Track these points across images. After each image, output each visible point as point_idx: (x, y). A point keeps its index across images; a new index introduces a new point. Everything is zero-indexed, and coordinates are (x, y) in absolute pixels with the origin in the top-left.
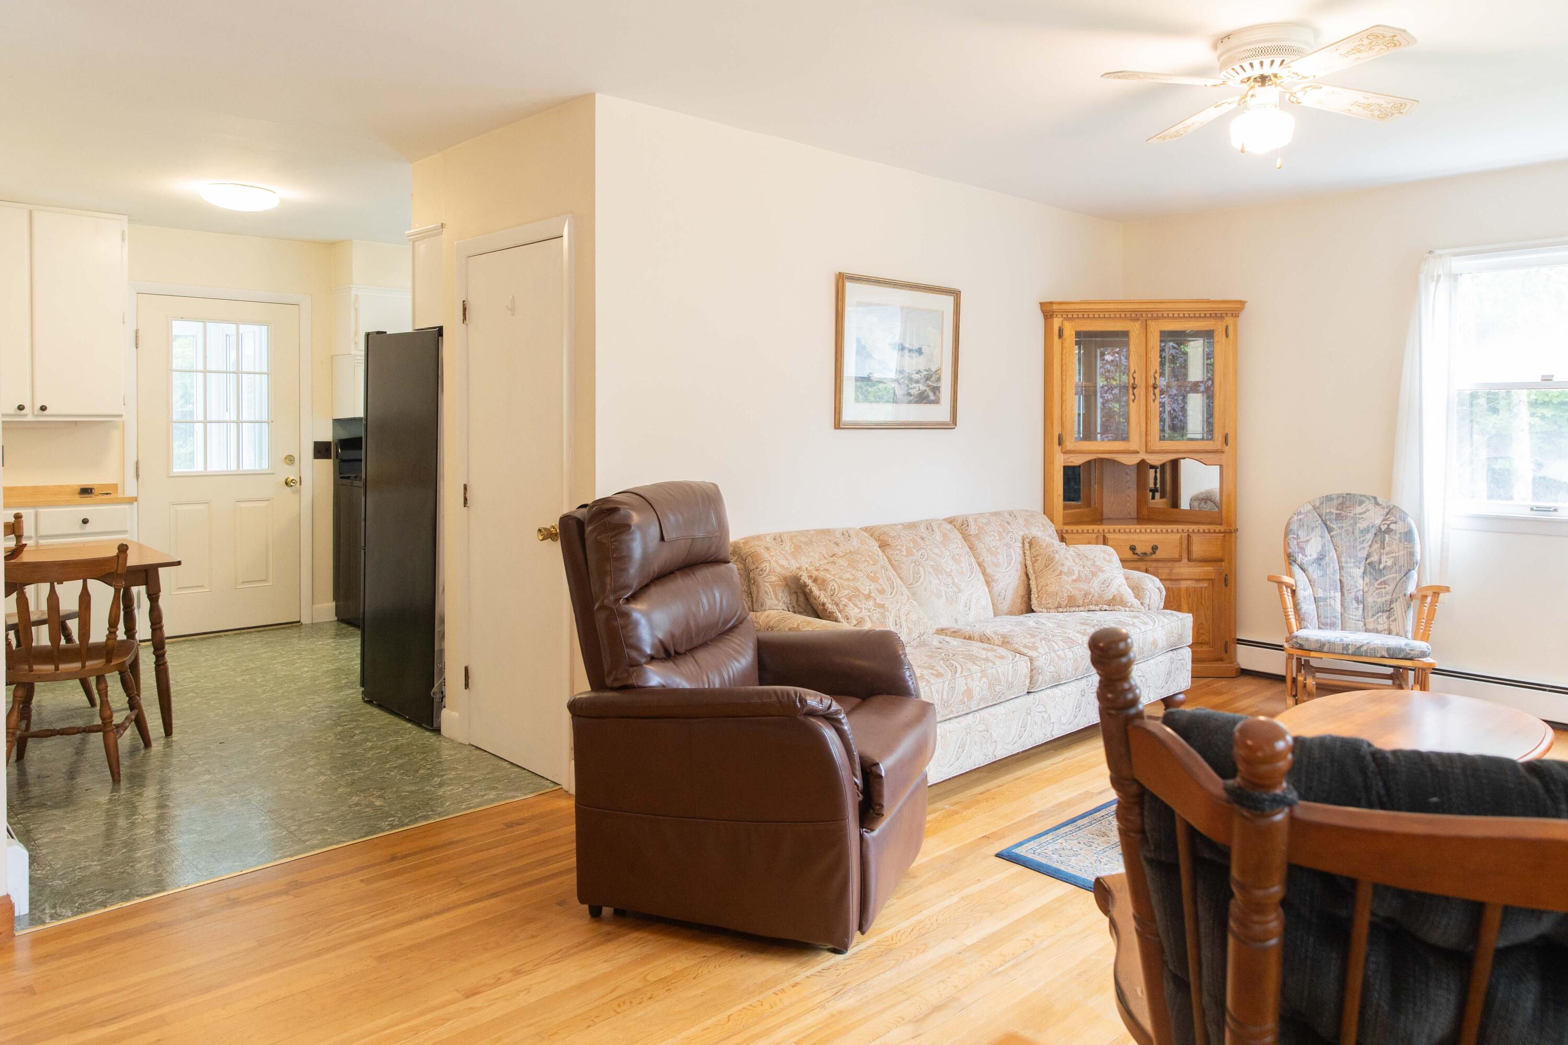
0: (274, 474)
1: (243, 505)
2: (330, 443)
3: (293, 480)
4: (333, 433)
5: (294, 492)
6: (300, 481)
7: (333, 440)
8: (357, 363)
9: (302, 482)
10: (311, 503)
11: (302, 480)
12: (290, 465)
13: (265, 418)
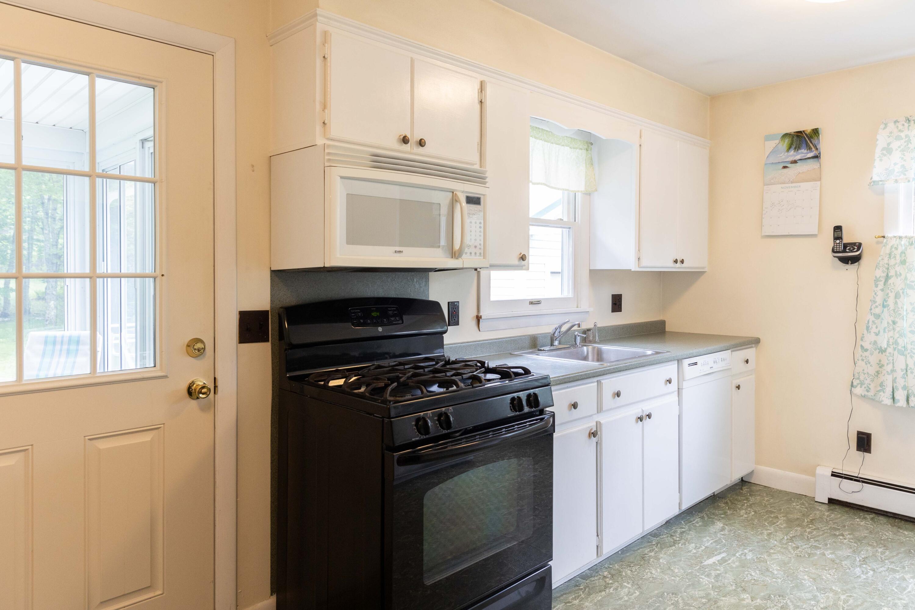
0: (165, 377)
1: (103, 445)
2: (268, 311)
3: (203, 387)
4: (272, 296)
5: (203, 409)
6: (215, 387)
7: (272, 308)
8: (329, 160)
9: (220, 389)
10: (235, 423)
11: (219, 384)
12: (196, 357)
13: (149, 269)
